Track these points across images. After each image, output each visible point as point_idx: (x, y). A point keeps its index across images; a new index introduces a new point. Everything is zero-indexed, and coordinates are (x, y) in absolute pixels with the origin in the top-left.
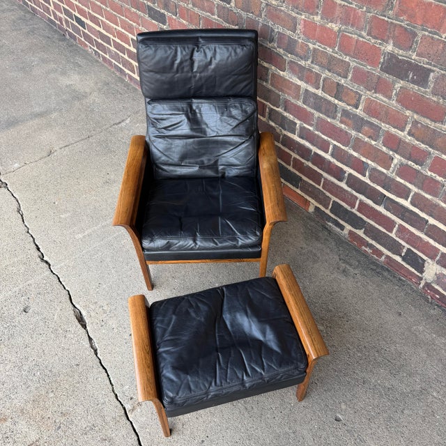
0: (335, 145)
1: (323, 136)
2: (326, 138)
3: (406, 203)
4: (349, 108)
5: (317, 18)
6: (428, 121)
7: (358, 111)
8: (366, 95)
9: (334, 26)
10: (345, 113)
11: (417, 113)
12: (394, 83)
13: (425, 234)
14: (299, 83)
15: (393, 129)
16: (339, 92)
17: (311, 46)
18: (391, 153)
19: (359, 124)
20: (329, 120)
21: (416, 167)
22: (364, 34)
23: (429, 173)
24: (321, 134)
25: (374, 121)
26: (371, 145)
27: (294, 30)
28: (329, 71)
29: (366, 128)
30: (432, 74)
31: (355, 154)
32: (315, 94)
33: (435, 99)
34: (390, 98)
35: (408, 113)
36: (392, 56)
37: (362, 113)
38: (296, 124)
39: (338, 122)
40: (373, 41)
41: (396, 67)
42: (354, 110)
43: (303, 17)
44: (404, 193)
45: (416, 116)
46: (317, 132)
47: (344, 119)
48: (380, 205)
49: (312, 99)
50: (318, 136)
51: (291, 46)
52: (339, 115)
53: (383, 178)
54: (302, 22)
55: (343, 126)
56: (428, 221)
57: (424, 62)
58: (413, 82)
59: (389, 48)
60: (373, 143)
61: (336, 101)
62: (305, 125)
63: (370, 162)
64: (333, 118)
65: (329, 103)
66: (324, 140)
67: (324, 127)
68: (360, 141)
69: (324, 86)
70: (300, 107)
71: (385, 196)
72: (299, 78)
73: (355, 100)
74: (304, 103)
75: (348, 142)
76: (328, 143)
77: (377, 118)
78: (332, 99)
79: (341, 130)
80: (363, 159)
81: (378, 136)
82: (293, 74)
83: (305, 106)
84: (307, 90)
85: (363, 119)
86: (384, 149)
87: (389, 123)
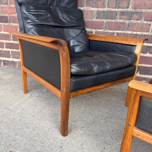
0: (117, 33)
2: (111, 31)
4: (124, 10)
7: (129, 9)
10: (122, 13)
14: (93, 9)
15: (149, 10)
16: (118, 4)
18: (149, 22)
19: (130, 16)
20: (113, 21)
24: (108, 31)
25: (138, 10)
26: (138, 23)
29: (134, 16)
31: (130, 32)
32: (103, 11)
37: (131, 9)
38: (93, 32)
39: (118, 20)
42: (127, 9)
46: (106, 31)
47: (122, 16)
48: (146, 53)
49: (102, 14)
50: (107, 32)
52: (118, 16)
53: (146, 37)
55: (121, 21)
60: (139, 22)
61: (116, 10)
62: (98, 30)
63: (138, 33)
64: (115, 19)
65: (112, 12)
66: (111, 33)
67: (110, 26)
68: (132, 24)
69: (108, 4)
70: (95, 22)
71: (149, 47)
72: (93, 7)
73: (127, 5)
74: (97, 18)
75: (125, 28)
76: (114, 33)
77: (140, 8)
78: (114, 9)
79: (121, 23)
80: (135, 33)
81: (141, 17)
82: (89, 6)
83: (98, 20)
84: (98, 11)
85: (132, 12)
86: (145, 22)
87: (146, 8)
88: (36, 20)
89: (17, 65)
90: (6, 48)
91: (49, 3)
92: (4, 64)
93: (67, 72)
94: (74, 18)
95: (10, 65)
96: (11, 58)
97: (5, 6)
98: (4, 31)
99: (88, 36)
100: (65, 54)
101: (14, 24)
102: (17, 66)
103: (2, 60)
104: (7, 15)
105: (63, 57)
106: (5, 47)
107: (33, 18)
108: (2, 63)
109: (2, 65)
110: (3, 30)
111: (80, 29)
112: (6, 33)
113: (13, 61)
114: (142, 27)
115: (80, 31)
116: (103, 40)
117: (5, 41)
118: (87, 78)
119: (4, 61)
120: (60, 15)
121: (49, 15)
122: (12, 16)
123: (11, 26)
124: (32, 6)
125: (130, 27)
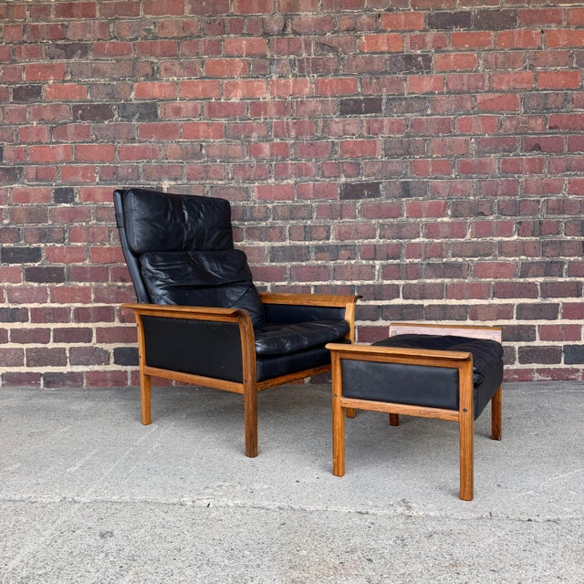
0: (315, 286)
1: (301, 284)
2: (304, 284)
3: (399, 301)
4: (321, 243)
5: (271, 181)
6: (391, 220)
7: (330, 241)
8: (334, 224)
9: (289, 181)
10: (319, 249)
11: (381, 218)
12: (354, 204)
13: (427, 319)
14: (262, 244)
15: (366, 241)
16: (308, 233)
17: (270, 206)
18: (371, 262)
19: (334, 252)
20: (304, 264)
21: (395, 262)
22: (318, 178)
23: (408, 261)
24: (298, 283)
25: (347, 242)
26: (352, 265)
27: (248, 198)
28: (293, 219)
29: (343, 252)
30: (381, 186)
31: (339, 283)
32: (283, 247)
33: (390, 201)
34: (355, 217)
35: (373, 221)
36: (346, 185)
37: (334, 241)
38: (266, 287)
39: (314, 261)
40: (327, 180)
41: (352, 192)
42: (327, 242)
43: (256, 184)
44: (394, 292)
45: (381, 221)
46: (293, 284)
47: (319, 255)
48: (378, 320)
49: (280, 253)
50: (296, 286)
51: (247, 214)
52: (313, 254)
53: (372, 289)
54: (256, 189)
55: (320, 262)
56: (423, 305)
57: (372, 179)
58: (369, 197)
59: (343, 180)
60: (353, 262)
61: (307, 243)
62: (277, 284)
63: (355, 282)
64: (307, 260)
65: (300, 248)
66: (303, 287)
67: (299, 274)
68: (340, 267)
69: (290, 235)
70: (268, 267)
71: (379, 307)
72: (261, 240)
73: (325, 234)
74: (272, 261)
75: (329, 275)
76: (308, 287)
77: (349, 238)
78: (303, 243)
79: (319, 267)
80: (349, 283)
81: (355, 254)
82: (254, 239)
83: (274, 264)
84: (273, 247)
85: (337, 246)
86: (364, 262)
87: (361, 238)
88: (170, 280)
89: (85, 381)
90: (55, 341)
91: (183, 246)
92: (48, 384)
93: (252, 352)
94: (232, 269)
95: (64, 385)
96: (68, 364)
97: (59, 245)
98: (52, 302)
99: (261, 296)
100: (247, 327)
101: (81, 284)
102: (85, 385)
103: (41, 375)
104: (62, 265)
105: (245, 332)
106: (52, 339)
107: (163, 276)
108: (42, 382)
109: (42, 387)
110: (49, 301)
111: (245, 286)
112: (56, 305)
113: (72, 373)
114: (361, 272)
115: (245, 290)
116: (291, 303)
117: (52, 326)
118: (279, 360)
119: (47, 376)
120: (206, 264)
121: (190, 269)
122: (75, 267)
123: (72, 289)
124: (160, 256)
125: (337, 272)
